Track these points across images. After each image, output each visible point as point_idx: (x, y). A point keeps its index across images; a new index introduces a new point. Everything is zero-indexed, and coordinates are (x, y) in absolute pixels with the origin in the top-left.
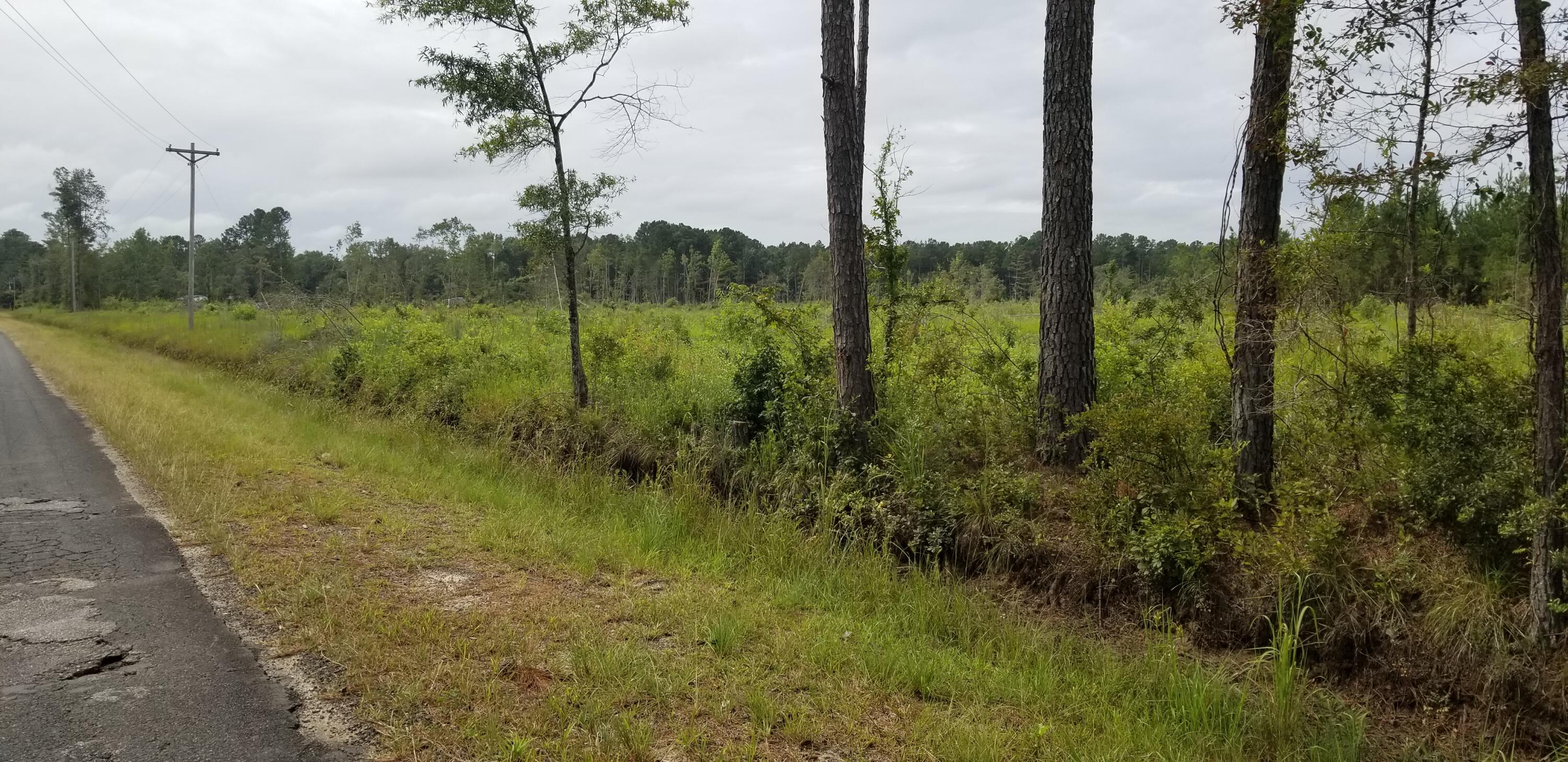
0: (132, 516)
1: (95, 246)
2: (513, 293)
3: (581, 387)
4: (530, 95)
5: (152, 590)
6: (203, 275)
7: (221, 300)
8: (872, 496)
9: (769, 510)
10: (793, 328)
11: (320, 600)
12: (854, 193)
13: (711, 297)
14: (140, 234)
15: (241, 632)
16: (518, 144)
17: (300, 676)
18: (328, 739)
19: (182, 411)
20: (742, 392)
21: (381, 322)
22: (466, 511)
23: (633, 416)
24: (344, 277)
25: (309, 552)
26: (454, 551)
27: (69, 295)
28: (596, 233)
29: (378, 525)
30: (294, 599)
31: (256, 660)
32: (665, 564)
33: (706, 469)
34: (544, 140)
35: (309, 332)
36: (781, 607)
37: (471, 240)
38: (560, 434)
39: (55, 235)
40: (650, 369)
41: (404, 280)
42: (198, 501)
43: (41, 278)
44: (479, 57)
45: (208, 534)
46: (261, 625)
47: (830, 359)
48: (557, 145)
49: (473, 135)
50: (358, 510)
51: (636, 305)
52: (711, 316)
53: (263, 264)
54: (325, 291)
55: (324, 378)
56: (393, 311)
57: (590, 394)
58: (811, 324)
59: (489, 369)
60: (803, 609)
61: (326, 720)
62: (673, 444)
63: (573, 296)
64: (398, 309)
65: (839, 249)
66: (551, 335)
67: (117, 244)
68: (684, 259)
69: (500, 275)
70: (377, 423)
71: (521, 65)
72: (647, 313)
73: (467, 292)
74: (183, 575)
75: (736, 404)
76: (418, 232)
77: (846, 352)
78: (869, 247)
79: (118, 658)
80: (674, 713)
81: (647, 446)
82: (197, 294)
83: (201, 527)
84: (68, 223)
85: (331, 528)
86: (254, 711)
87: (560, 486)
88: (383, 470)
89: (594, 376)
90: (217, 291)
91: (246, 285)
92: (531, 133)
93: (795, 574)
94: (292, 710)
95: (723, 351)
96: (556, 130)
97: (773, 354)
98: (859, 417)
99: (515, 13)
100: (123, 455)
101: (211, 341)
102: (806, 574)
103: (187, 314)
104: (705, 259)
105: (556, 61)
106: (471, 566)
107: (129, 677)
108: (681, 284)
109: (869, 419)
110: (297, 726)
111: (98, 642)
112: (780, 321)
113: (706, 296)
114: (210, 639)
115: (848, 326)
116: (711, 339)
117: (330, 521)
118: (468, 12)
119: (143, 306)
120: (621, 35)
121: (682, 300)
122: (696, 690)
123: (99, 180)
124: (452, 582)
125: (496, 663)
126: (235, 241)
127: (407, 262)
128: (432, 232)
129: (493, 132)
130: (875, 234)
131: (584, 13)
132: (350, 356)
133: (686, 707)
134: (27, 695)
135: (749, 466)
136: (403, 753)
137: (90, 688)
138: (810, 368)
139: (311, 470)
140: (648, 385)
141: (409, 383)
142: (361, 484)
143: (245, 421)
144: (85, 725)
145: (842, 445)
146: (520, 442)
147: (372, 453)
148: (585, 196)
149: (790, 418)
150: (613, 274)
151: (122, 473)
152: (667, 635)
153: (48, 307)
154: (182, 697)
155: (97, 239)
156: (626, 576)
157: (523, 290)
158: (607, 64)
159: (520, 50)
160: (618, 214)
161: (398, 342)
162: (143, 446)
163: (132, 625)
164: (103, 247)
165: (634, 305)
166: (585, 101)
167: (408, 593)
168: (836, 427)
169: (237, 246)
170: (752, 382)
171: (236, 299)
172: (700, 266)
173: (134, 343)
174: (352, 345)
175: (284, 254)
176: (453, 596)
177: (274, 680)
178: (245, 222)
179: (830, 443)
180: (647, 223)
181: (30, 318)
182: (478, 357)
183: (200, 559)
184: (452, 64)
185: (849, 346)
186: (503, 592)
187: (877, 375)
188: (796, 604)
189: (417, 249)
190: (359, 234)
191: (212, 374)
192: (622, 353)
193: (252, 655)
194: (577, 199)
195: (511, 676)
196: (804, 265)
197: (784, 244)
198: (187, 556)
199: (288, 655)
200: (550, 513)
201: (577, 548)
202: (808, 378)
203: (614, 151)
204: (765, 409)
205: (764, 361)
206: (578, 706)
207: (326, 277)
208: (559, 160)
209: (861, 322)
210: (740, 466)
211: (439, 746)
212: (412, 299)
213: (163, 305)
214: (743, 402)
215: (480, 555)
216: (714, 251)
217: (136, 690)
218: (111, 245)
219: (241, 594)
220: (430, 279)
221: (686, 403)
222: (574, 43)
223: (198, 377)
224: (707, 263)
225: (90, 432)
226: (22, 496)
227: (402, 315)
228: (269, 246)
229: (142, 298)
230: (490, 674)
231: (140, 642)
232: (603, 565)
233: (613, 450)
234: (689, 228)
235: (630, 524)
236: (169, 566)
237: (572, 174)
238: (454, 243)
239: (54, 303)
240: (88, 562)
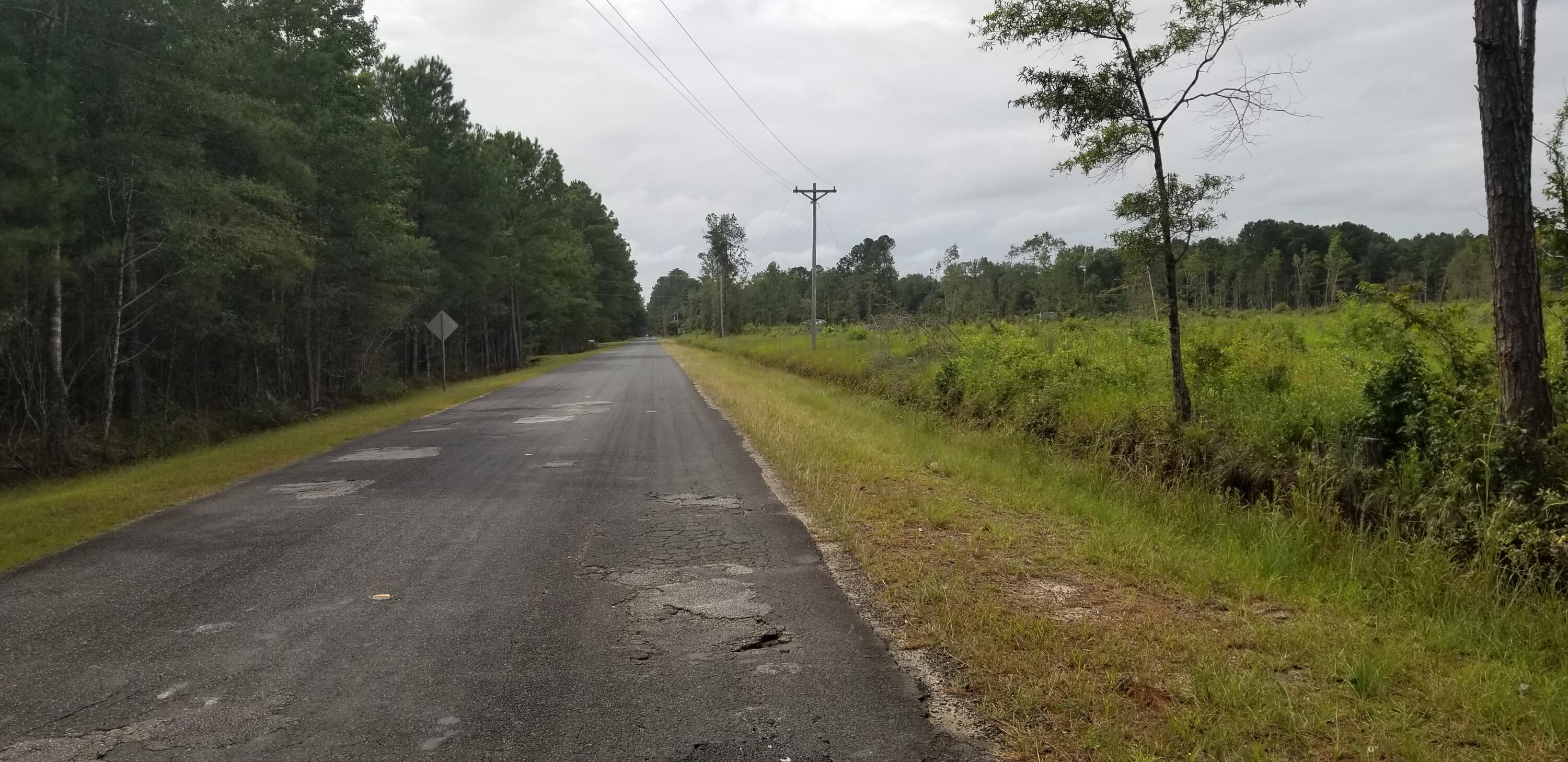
0: (778, 513)
1: (738, 279)
2: (1104, 305)
3: (1183, 399)
4: (1128, 102)
5: (798, 579)
6: (822, 302)
7: (837, 323)
8: (1550, 528)
9: (1413, 539)
10: (1441, 331)
11: (939, 599)
12: (1520, 171)
13: (1329, 300)
14: (772, 267)
15: (873, 623)
16: (1115, 153)
17: (926, 669)
18: (955, 731)
19: (812, 422)
20: (1375, 405)
21: (978, 338)
22: (1070, 524)
23: (1242, 431)
24: (942, 297)
25: (927, 554)
26: (1061, 562)
27: (718, 323)
28: (1199, 236)
29: (986, 532)
30: (917, 597)
31: (888, 650)
32: (1289, 591)
33: (1332, 491)
34: (1142, 146)
35: (914, 350)
36: (1434, 650)
37: (1061, 254)
38: (1162, 449)
39: (707, 272)
40: (1262, 380)
41: (997, 298)
42: (830, 503)
43: (697, 309)
44: (1076, 71)
45: (840, 533)
46: (889, 618)
47: (1489, 366)
48: (1157, 150)
49: (1069, 149)
50: (967, 517)
51: (1240, 313)
52: (1329, 321)
53: (872, 289)
54: (925, 312)
55: (928, 393)
56: (988, 328)
57: (1193, 408)
58: (1460, 326)
59: (1084, 382)
60: (1462, 654)
61: (953, 712)
62: (1292, 462)
63: (1174, 305)
64: (992, 326)
65: (1501, 238)
66: (1147, 346)
67: (754, 276)
68: (1296, 259)
69: (1093, 288)
70: (977, 434)
71: (1120, 72)
72: (1253, 321)
73: (1059, 307)
74: (821, 567)
75: (1369, 418)
76: (1010, 250)
77: (1512, 357)
78: (1542, 233)
79: (775, 637)
80: (1310, 751)
81: (1259, 464)
82: (818, 318)
83: (833, 525)
84: (717, 262)
85: (943, 533)
86: (889, 696)
87: (1164, 504)
88: (986, 479)
89: (1197, 388)
90: (834, 315)
91: (857, 309)
92: (1129, 140)
93: (1452, 614)
94: (922, 700)
95: (1347, 359)
96: (1155, 135)
97: (1415, 362)
98: (1531, 434)
99: (1113, 21)
100: (768, 459)
101: (830, 359)
102: (1465, 614)
103: (810, 336)
104: (1321, 259)
105: (1155, 64)
106: (1079, 578)
107: (784, 654)
108: (1292, 287)
109: (1544, 436)
110: (927, 716)
111: (758, 622)
112: (1424, 324)
113: (1322, 299)
114: (848, 627)
115: (1515, 327)
116: (1331, 347)
117: (942, 526)
118: (1066, 27)
119: (774, 330)
120: (1227, 27)
121: (1292, 304)
122: (1337, 730)
123: (740, 223)
124: (1061, 592)
125: (1113, 676)
126: (848, 268)
127: (1000, 280)
128: (1024, 249)
129: (1090, 143)
130: (1549, 217)
131: (1186, 10)
132: (951, 371)
133: (1325, 747)
134: (708, 662)
135: (1386, 489)
136: (1027, 754)
137: (755, 660)
138: (1463, 376)
139: (923, 478)
140: (1259, 398)
141: (1006, 396)
142: (967, 491)
143: (862, 432)
144: (753, 693)
145: (1508, 467)
146: (1120, 456)
147: (977, 463)
148: (1188, 200)
149: (1439, 435)
150: (1212, 280)
151: (767, 475)
152: (1296, 667)
153: (703, 334)
154: (828, 676)
155: (739, 273)
156: (1246, 602)
157: (1115, 302)
158: (1211, 59)
159: (1118, 58)
160: (1224, 216)
161: (995, 357)
162: (783, 453)
163: (783, 608)
164: (744, 280)
165: (1236, 312)
166: (1187, 101)
167: (1019, 600)
168: (1500, 445)
169: (850, 273)
170: (1387, 393)
171: (849, 322)
172: (1315, 267)
173: (769, 363)
174: (952, 361)
175: (889, 279)
176: (1063, 607)
177: (904, 670)
178: (856, 250)
179: (1492, 464)
180: (1251, 223)
181: (689, 343)
182: (1072, 371)
183: (834, 555)
184: (1050, 81)
185: (1516, 350)
186: (1113, 606)
187: (1554, 384)
188: (1453, 648)
189: (1009, 267)
190: (957, 256)
191: (832, 389)
192: (1228, 364)
193: (883, 644)
194: (1178, 203)
195: (1129, 692)
196: (1447, 259)
197: (1419, 236)
198: (823, 550)
199: (915, 648)
200: (1157, 529)
201: (1188, 568)
202: (1461, 388)
203: (1219, 150)
204: (1405, 424)
205: (1403, 369)
206: (1201, 732)
207: (926, 298)
208: (1158, 165)
209: (1532, 322)
210: (1373, 488)
211: (1061, 752)
212: (1004, 315)
213: (790, 329)
214: (1376, 416)
215: (1087, 568)
216: (1331, 249)
217: (790, 666)
218: (750, 278)
219: (870, 587)
220: (1022, 295)
221: (1305, 417)
222: (1175, 43)
223: (821, 392)
224: (1323, 262)
225: (740, 439)
226: (693, 493)
227: (997, 331)
228: (877, 272)
229: (774, 323)
230: (1106, 688)
231: (791, 624)
232: (1218, 587)
233: (1221, 467)
234: (1301, 225)
235: (1245, 546)
236: (810, 559)
237: (1173, 178)
238: (1045, 258)
239: (707, 330)
240: (746, 551)
